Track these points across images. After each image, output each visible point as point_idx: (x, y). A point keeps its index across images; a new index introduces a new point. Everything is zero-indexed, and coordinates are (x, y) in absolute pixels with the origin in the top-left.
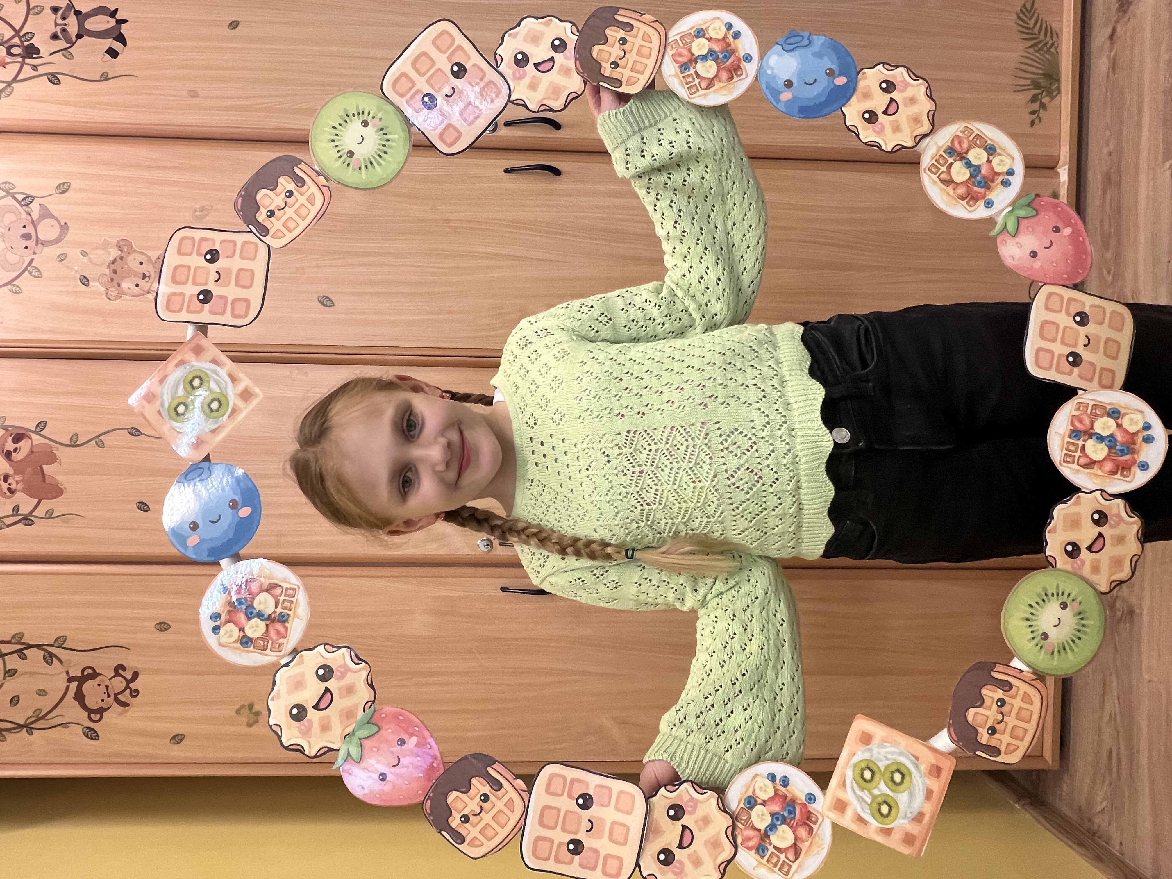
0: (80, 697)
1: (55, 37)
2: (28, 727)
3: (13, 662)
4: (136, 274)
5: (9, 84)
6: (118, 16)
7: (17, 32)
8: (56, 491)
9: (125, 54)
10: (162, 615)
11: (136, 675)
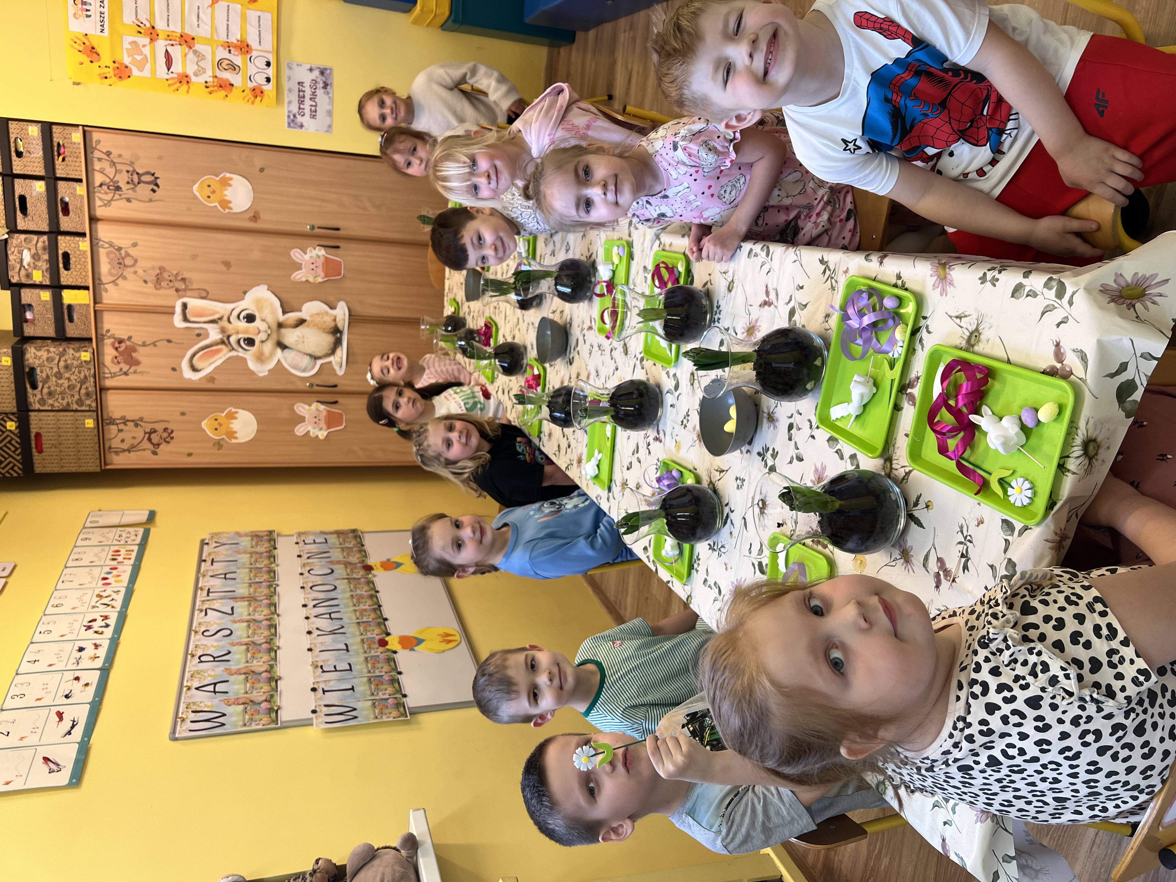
0: (149, 439)
1: (128, 183)
2: (129, 451)
3: (121, 426)
4: (167, 280)
5: (109, 201)
6: (156, 175)
7: (112, 180)
8: (137, 363)
9: (159, 192)
10: (182, 410)
11: (172, 432)
